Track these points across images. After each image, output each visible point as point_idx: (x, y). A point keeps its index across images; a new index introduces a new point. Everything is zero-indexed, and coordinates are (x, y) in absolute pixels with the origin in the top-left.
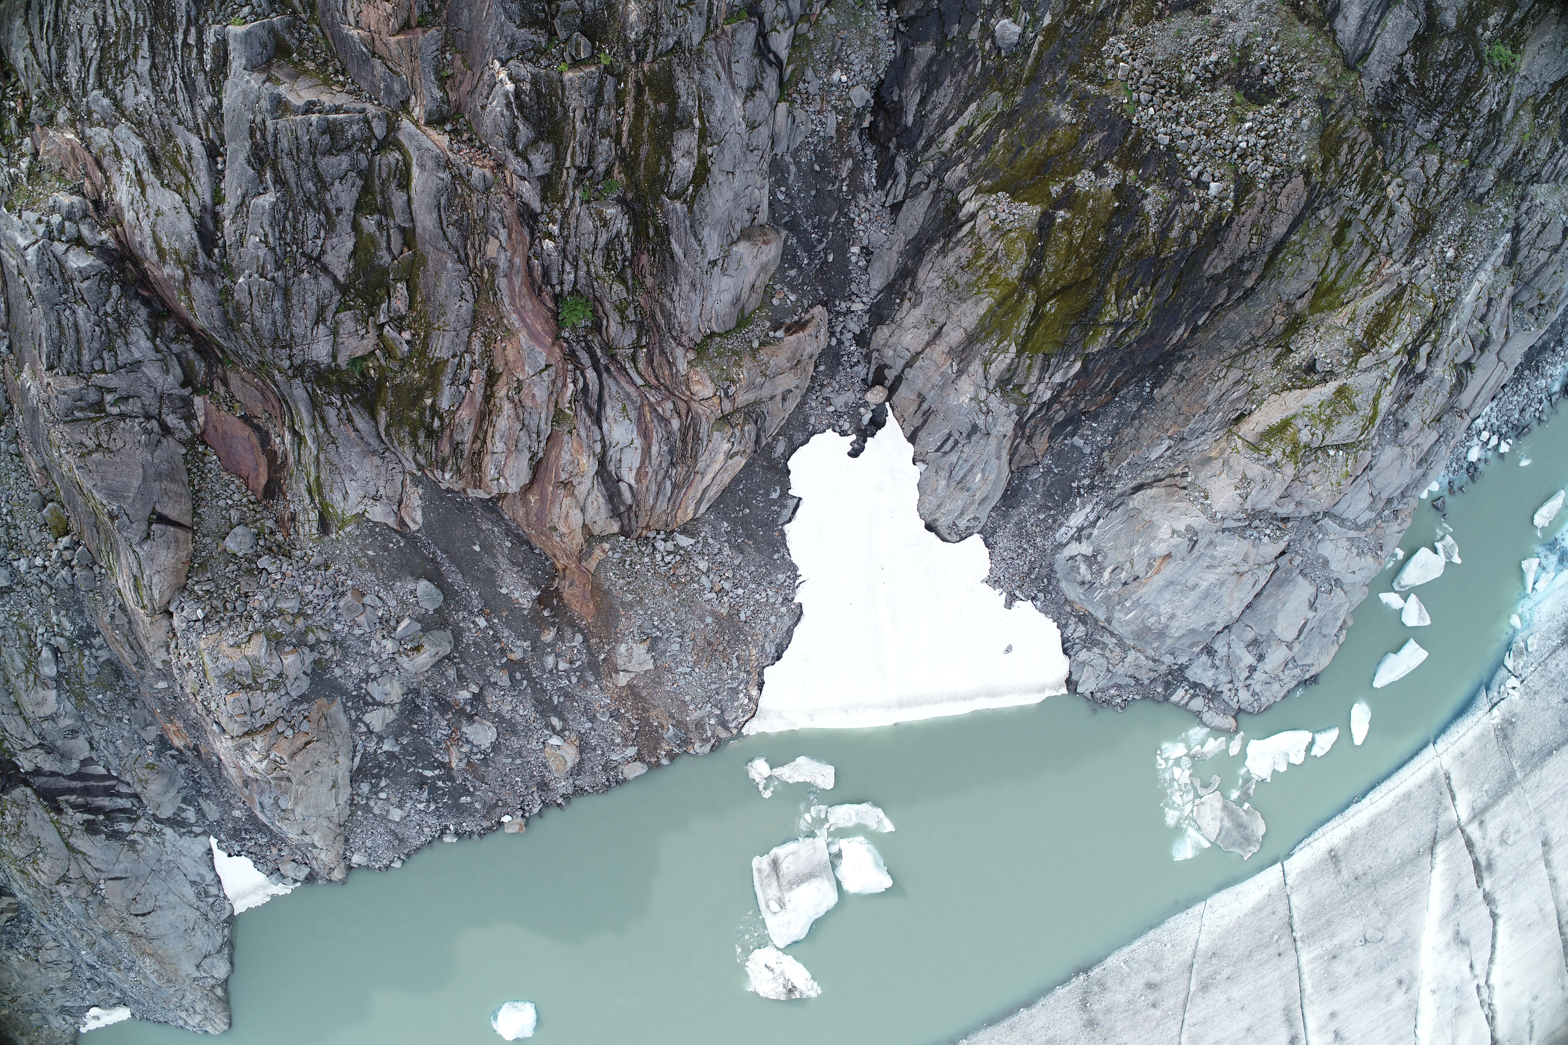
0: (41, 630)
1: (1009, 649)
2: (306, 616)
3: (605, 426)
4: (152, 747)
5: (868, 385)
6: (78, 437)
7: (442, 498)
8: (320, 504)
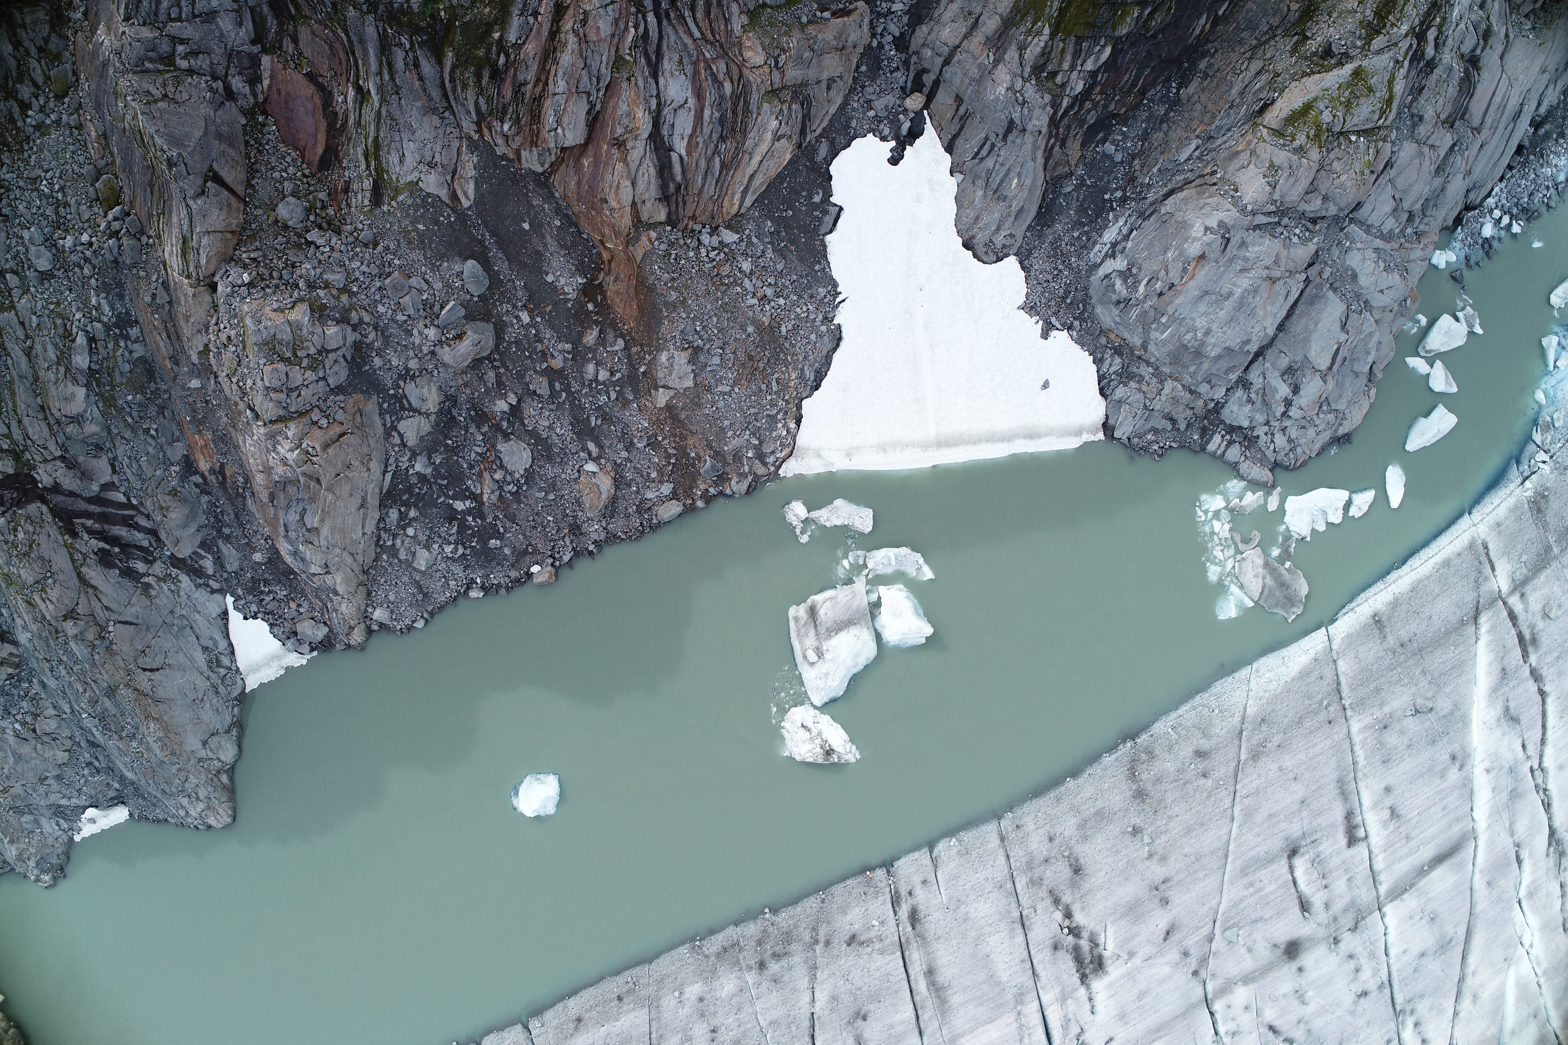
0: (78, 316)
1: (1046, 385)
2: (351, 293)
3: (661, 81)
4: (177, 468)
5: (907, 91)
6: (146, 86)
7: (496, 167)
8: (376, 170)
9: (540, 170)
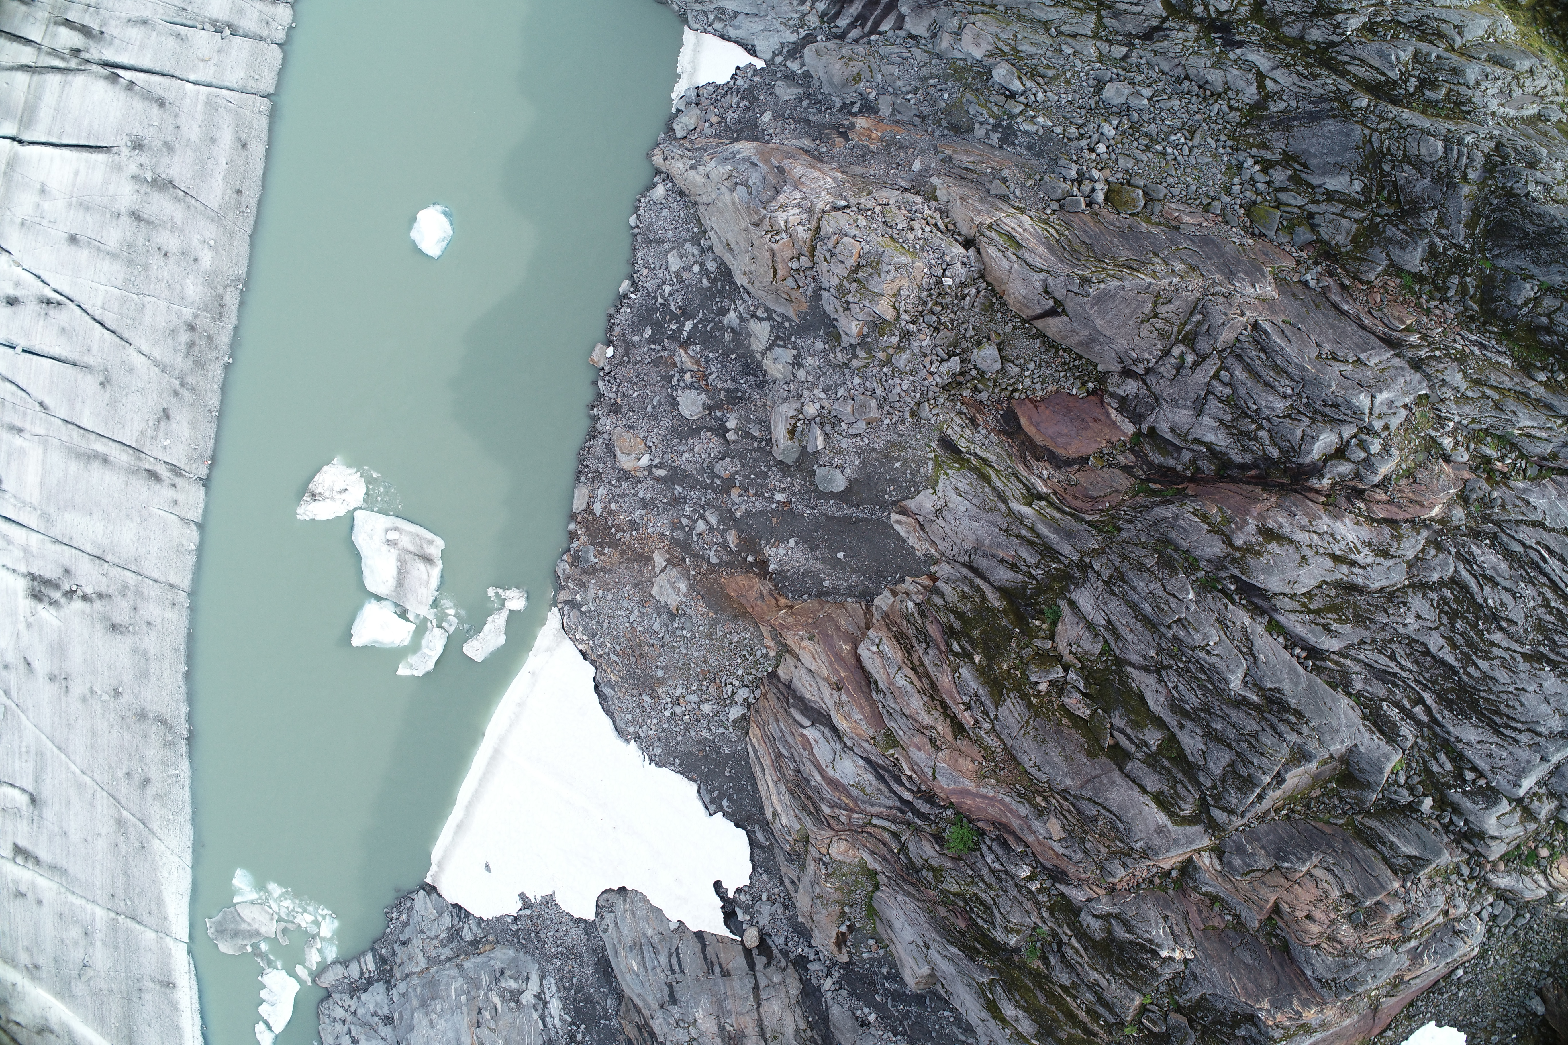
0: (1040, 96)
1: (487, 868)
2: (884, 364)
3: (861, 763)
4: (872, 96)
5: (763, 937)
6: (1177, 303)
7: (899, 567)
8: (968, 461)
9: (877, 601)
